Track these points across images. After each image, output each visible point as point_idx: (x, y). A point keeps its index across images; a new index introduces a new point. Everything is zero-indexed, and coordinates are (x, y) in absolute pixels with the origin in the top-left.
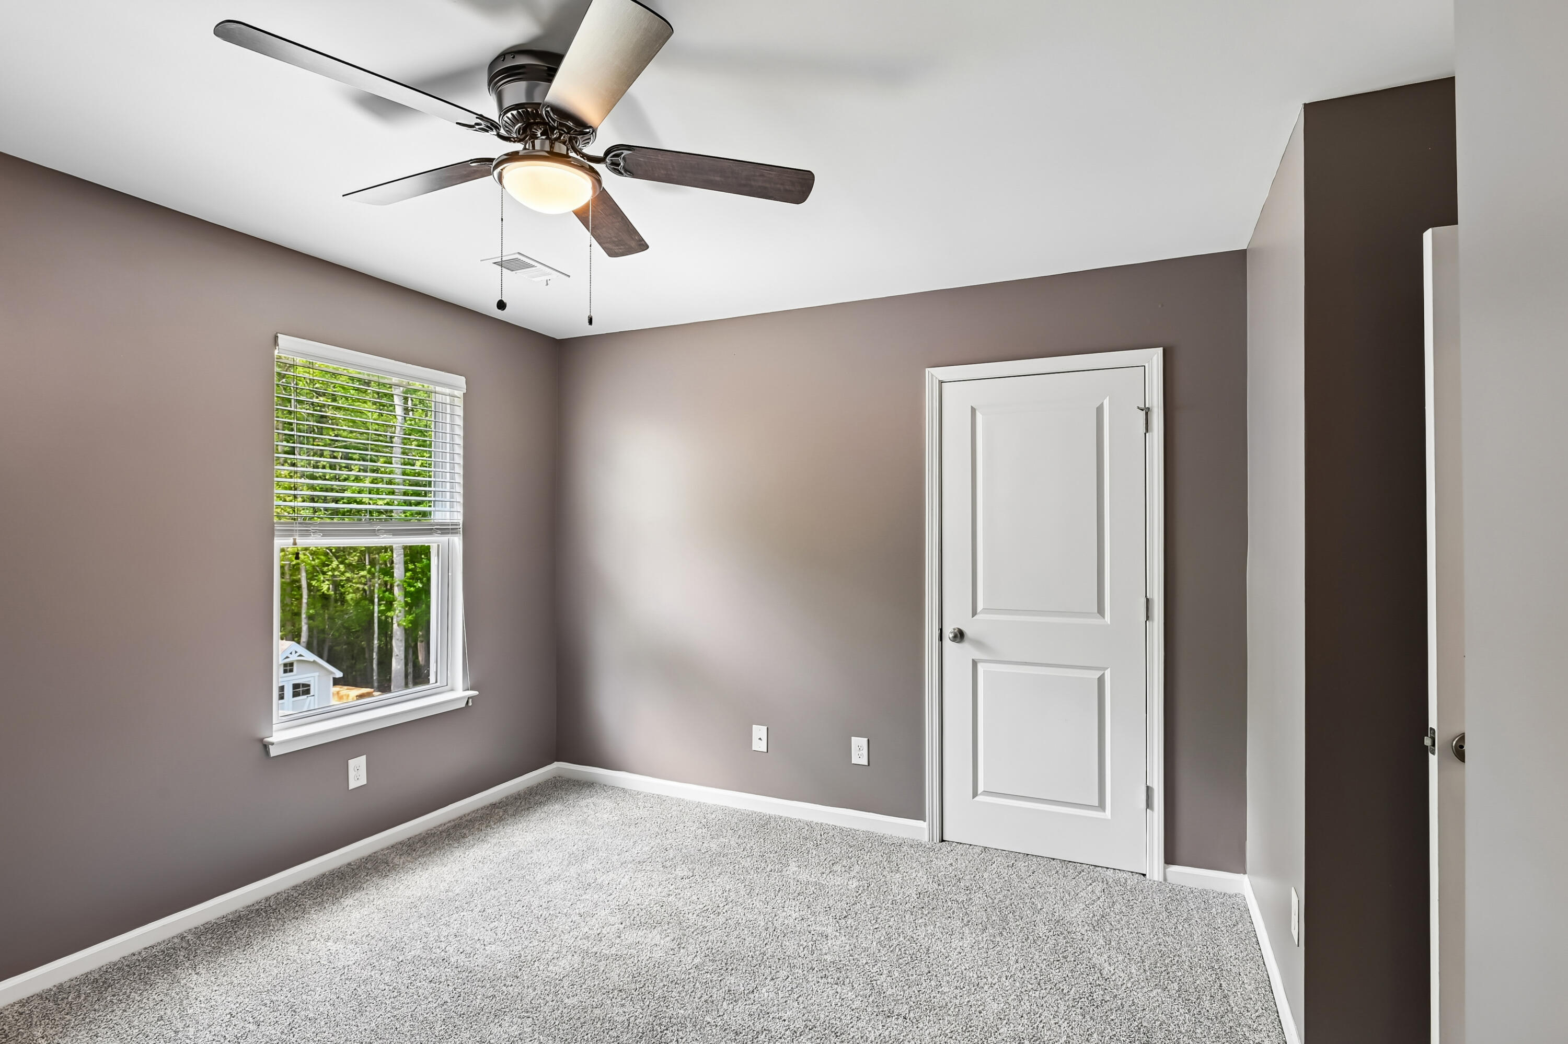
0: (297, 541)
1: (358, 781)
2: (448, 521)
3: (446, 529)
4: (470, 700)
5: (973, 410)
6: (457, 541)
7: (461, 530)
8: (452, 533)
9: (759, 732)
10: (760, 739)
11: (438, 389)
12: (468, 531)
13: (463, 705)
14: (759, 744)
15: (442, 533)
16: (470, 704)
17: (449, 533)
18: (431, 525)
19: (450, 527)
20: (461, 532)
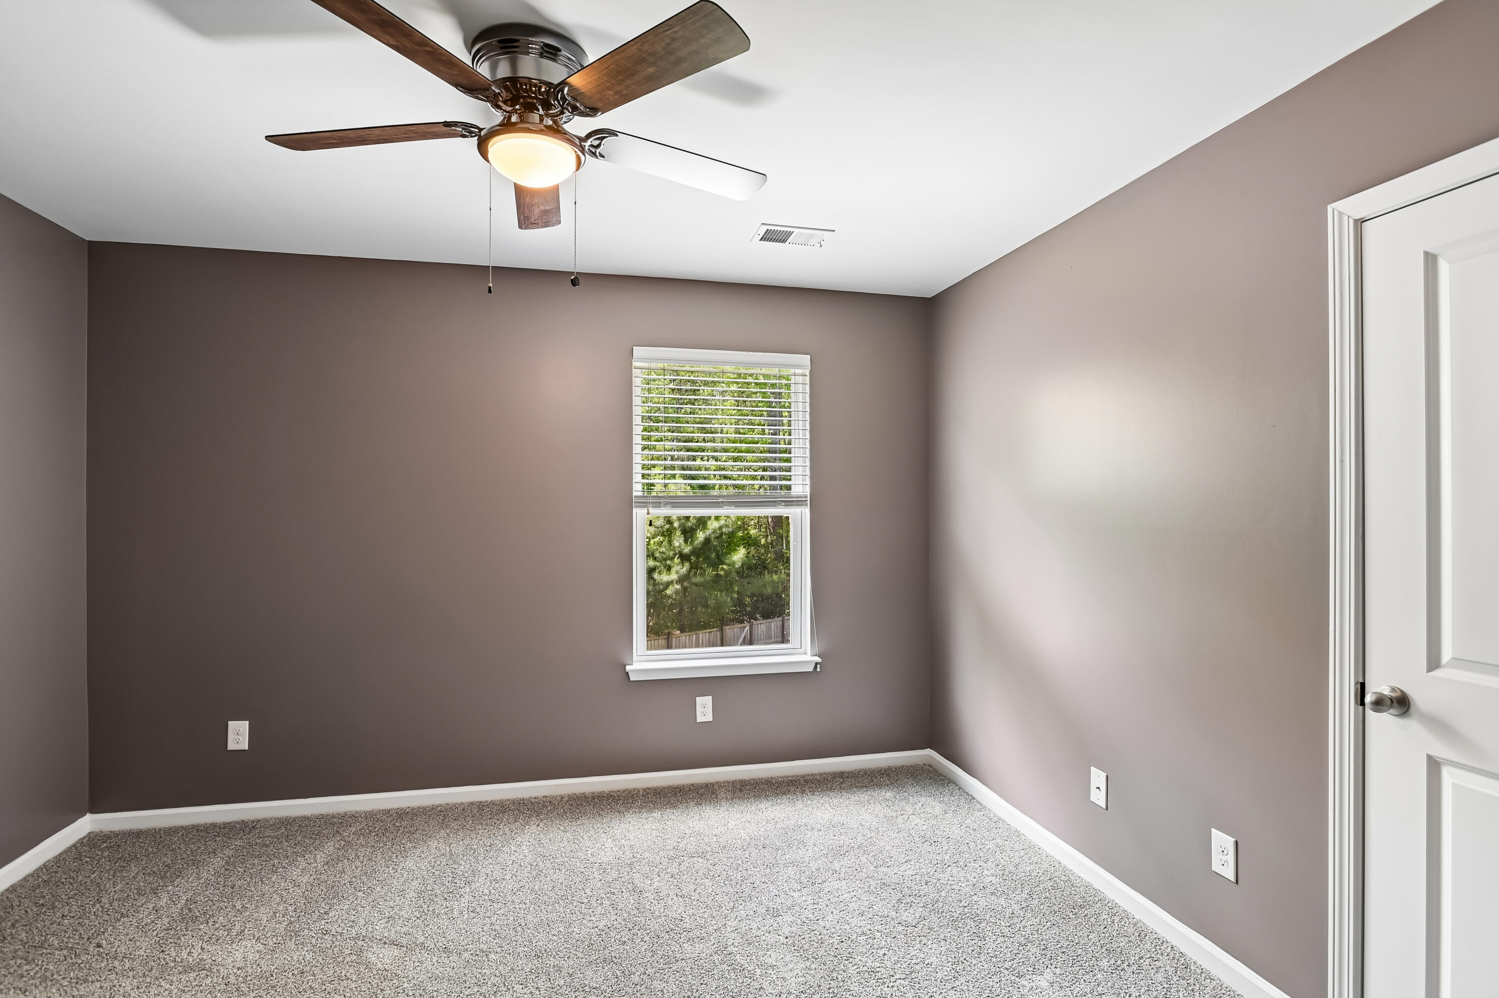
0: (650, 511)
1: (704, 717)
2: (802, 494)
3: (798, 502)
4: (818, 666)
5: (1431, 260)
6: (807, 511)
7: (809, 502)
8: (796, 505)
9: (1098, 777)
10: (1099, 788)
11: (792, 371)
12: (816, 502)
13: (810, 669)
14: (1098, 798)
15: (786, 505)
16: (818, 670)
17: (793, 505)
18: (793, 497)
19: (795, 499)
20: (809, 504)
